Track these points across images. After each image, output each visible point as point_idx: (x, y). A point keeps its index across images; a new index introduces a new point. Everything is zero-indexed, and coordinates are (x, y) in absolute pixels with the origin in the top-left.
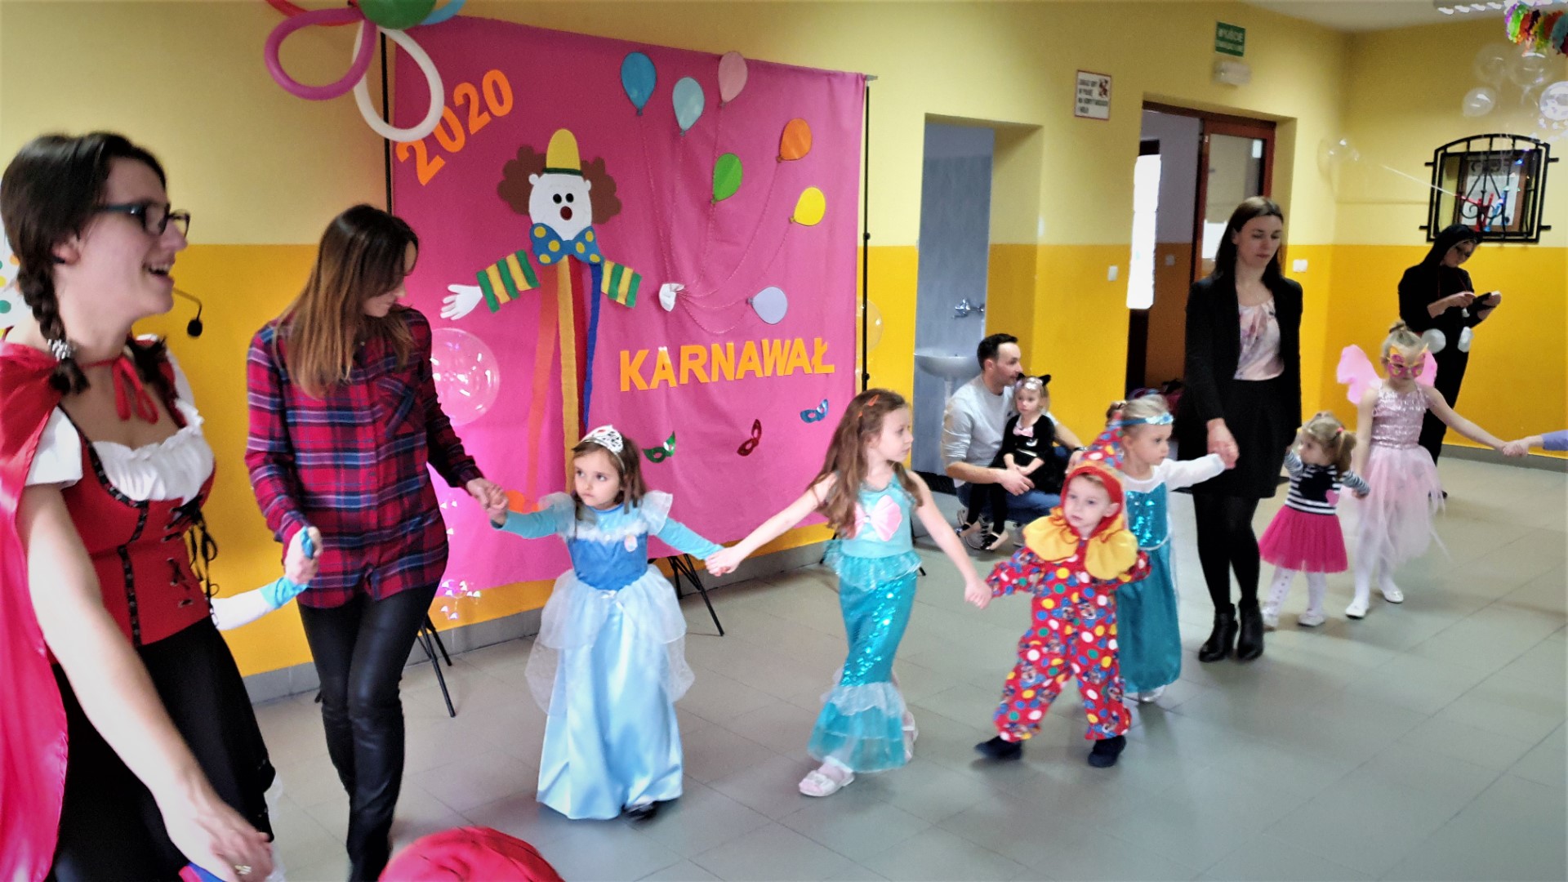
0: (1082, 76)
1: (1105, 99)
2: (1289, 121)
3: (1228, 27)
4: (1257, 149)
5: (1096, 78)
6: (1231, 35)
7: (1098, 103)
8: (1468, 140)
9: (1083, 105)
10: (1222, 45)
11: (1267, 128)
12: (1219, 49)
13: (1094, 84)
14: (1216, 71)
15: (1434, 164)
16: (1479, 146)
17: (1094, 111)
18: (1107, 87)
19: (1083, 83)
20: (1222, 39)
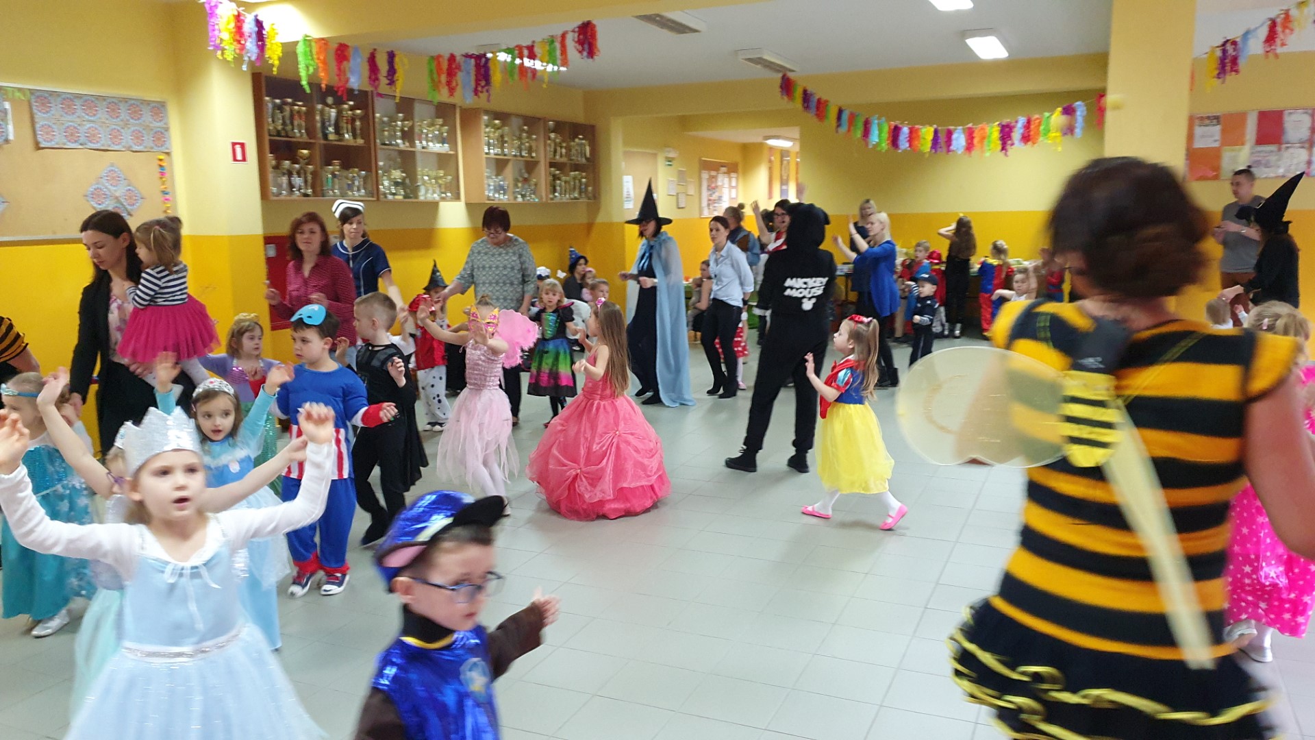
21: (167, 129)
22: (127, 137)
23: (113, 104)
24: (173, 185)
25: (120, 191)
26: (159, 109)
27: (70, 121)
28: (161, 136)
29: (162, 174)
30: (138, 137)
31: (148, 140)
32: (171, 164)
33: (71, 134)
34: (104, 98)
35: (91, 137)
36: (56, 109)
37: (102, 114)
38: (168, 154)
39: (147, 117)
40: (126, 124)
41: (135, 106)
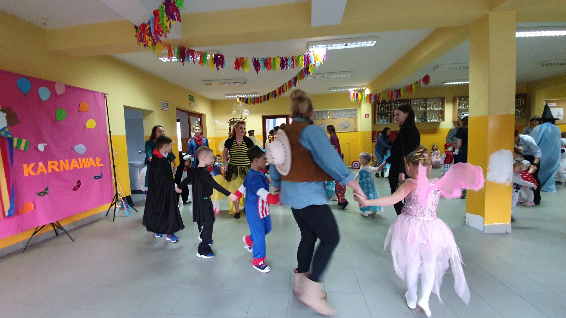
0: (162, 101)
1: (167, 107)
2: (204, 115)
3: (191, 96)
4: (199, 119)
5: (166, 102)
6: (192, 97)
7: (166, 107)
8: (233, 119)
9: (163, 107)
10: (190, 99)
11: (201, 116)
12: (190, 100)
13: (165, 103)
14: (190, 104)
15: (229, 123)
16: (236, 120)
17: (165, 109)
18: (168, 104)
19: (162, 103)
20: (190, 98)
21: (357, 113)
22: (349, 115)
23: (346, 110)
24: (357, 122)
25: (346, 124)
26: (355, 110)
27: (338, 114)
28: (355, 115)
29: (355, 121)
30: (351, 115)
31: (353, 115)
32: (357, 119)
33: (338, 116)
34: (345, 110)
35: (342, 116)
36: (336, 112)
37: (344, 112)
38: (357, 117)
39: (353, 112)
40: (349, 113)
41: (350, 110)
